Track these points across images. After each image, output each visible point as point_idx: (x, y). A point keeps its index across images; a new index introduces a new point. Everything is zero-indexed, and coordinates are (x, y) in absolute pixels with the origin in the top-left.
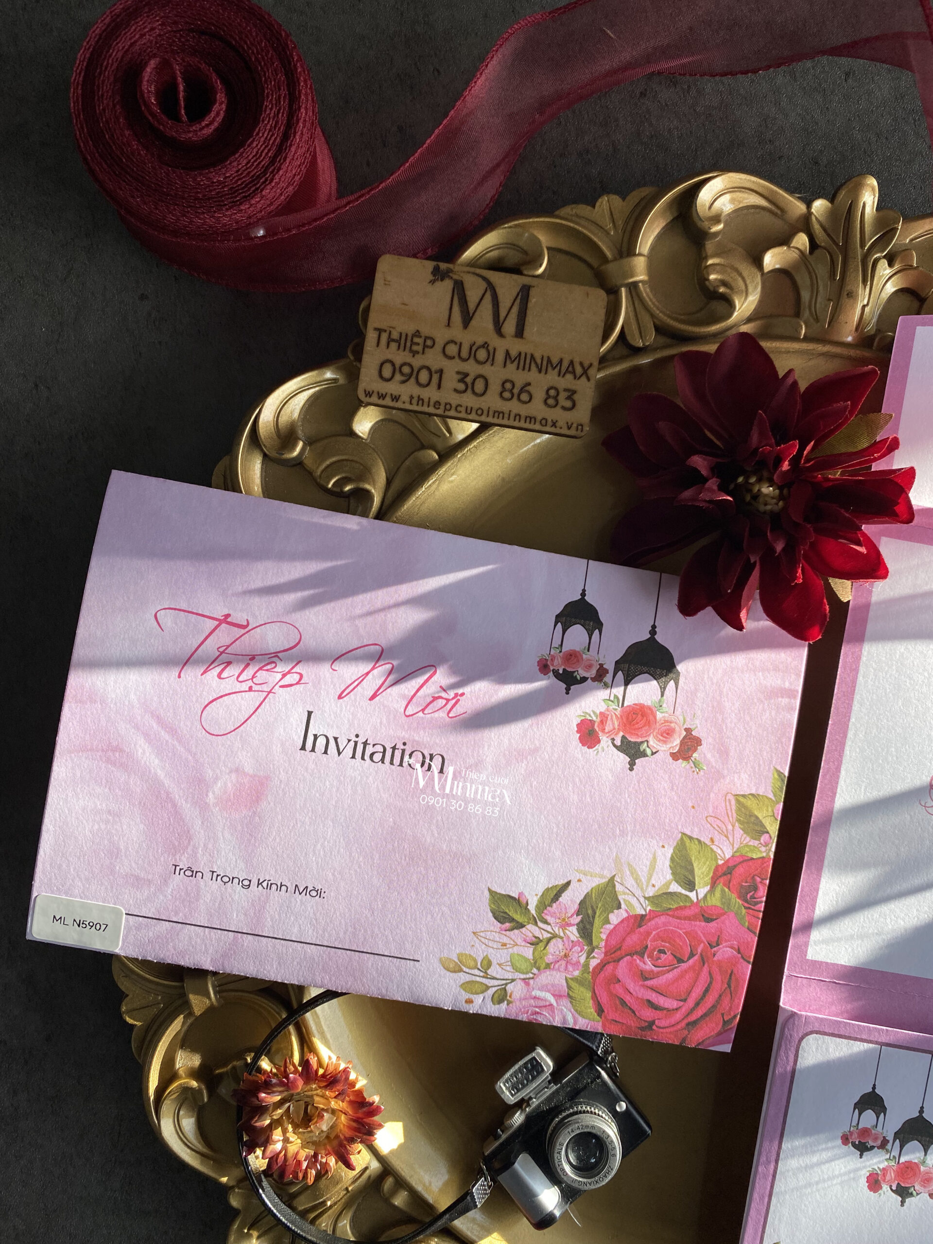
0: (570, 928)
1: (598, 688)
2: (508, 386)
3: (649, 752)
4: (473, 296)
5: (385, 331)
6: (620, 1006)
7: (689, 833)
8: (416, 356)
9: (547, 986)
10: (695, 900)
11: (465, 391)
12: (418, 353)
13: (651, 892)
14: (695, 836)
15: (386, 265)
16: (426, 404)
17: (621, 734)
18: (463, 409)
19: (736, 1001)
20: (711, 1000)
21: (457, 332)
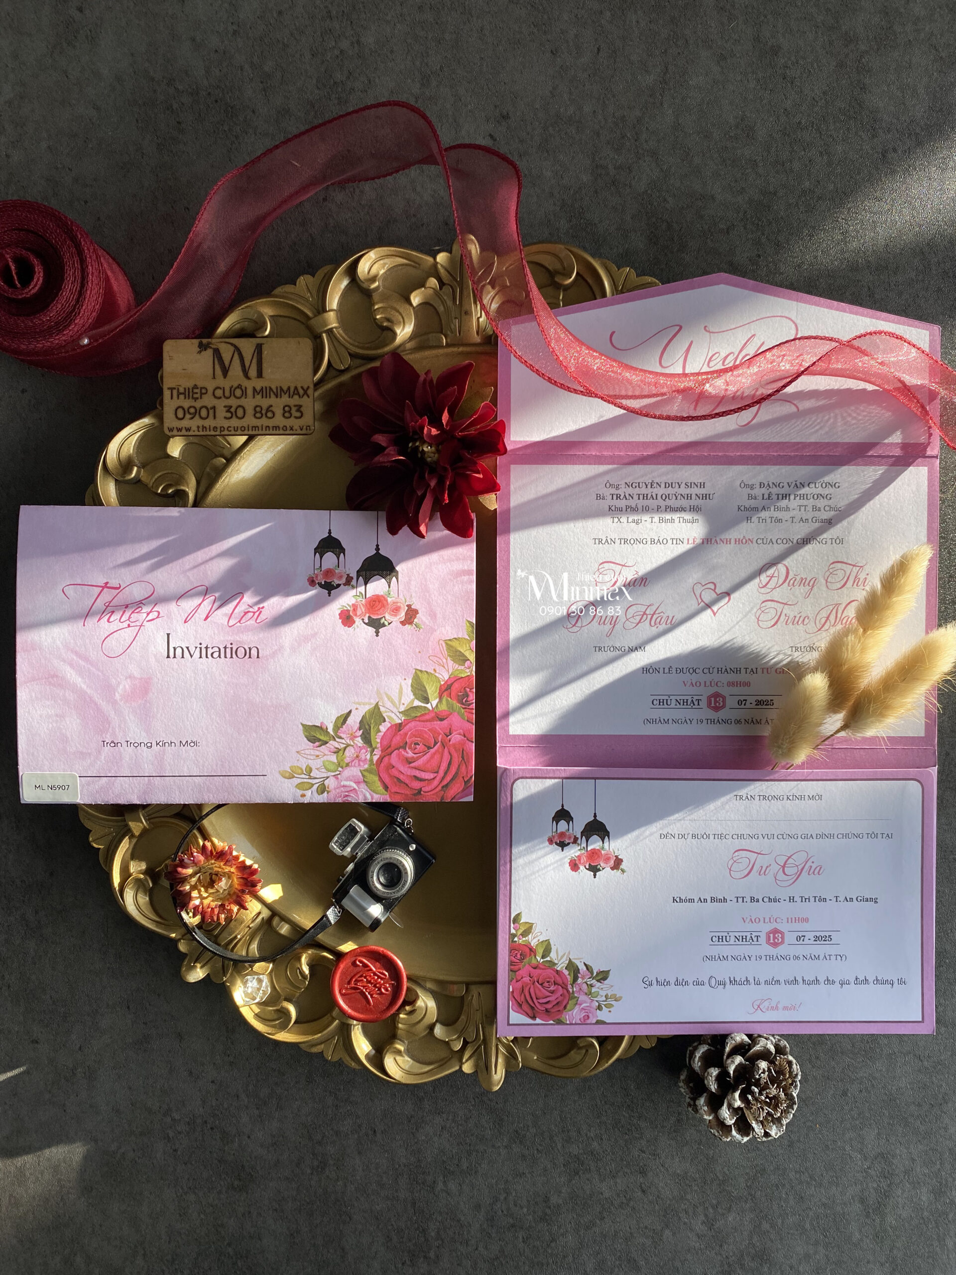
0: (357, 739)
1: (348, 590)
2: (258, 409)
3: (386, 623)
4: (226, 355)
5: (175, 388)
6: (397, 783)
7: (419, 668)
8: (197, 401)
9: (349, 777)
10: (431, 709)
11: (231, 417)
12: (197, 398)
13: (402, 709)
14: (424, 670)
15: (168, 347)
16: (208, 430)
17: (368, 615)
18: (232, 429)
19: (470, 768)
20: (453, 770)
21: (220, 381)
